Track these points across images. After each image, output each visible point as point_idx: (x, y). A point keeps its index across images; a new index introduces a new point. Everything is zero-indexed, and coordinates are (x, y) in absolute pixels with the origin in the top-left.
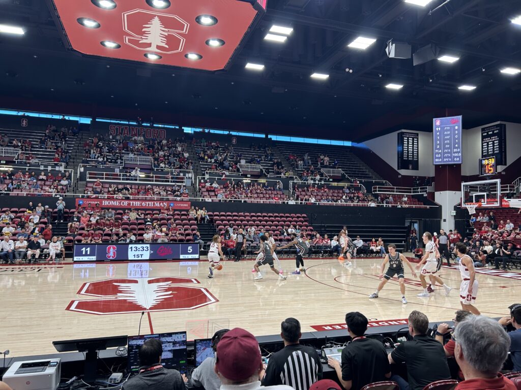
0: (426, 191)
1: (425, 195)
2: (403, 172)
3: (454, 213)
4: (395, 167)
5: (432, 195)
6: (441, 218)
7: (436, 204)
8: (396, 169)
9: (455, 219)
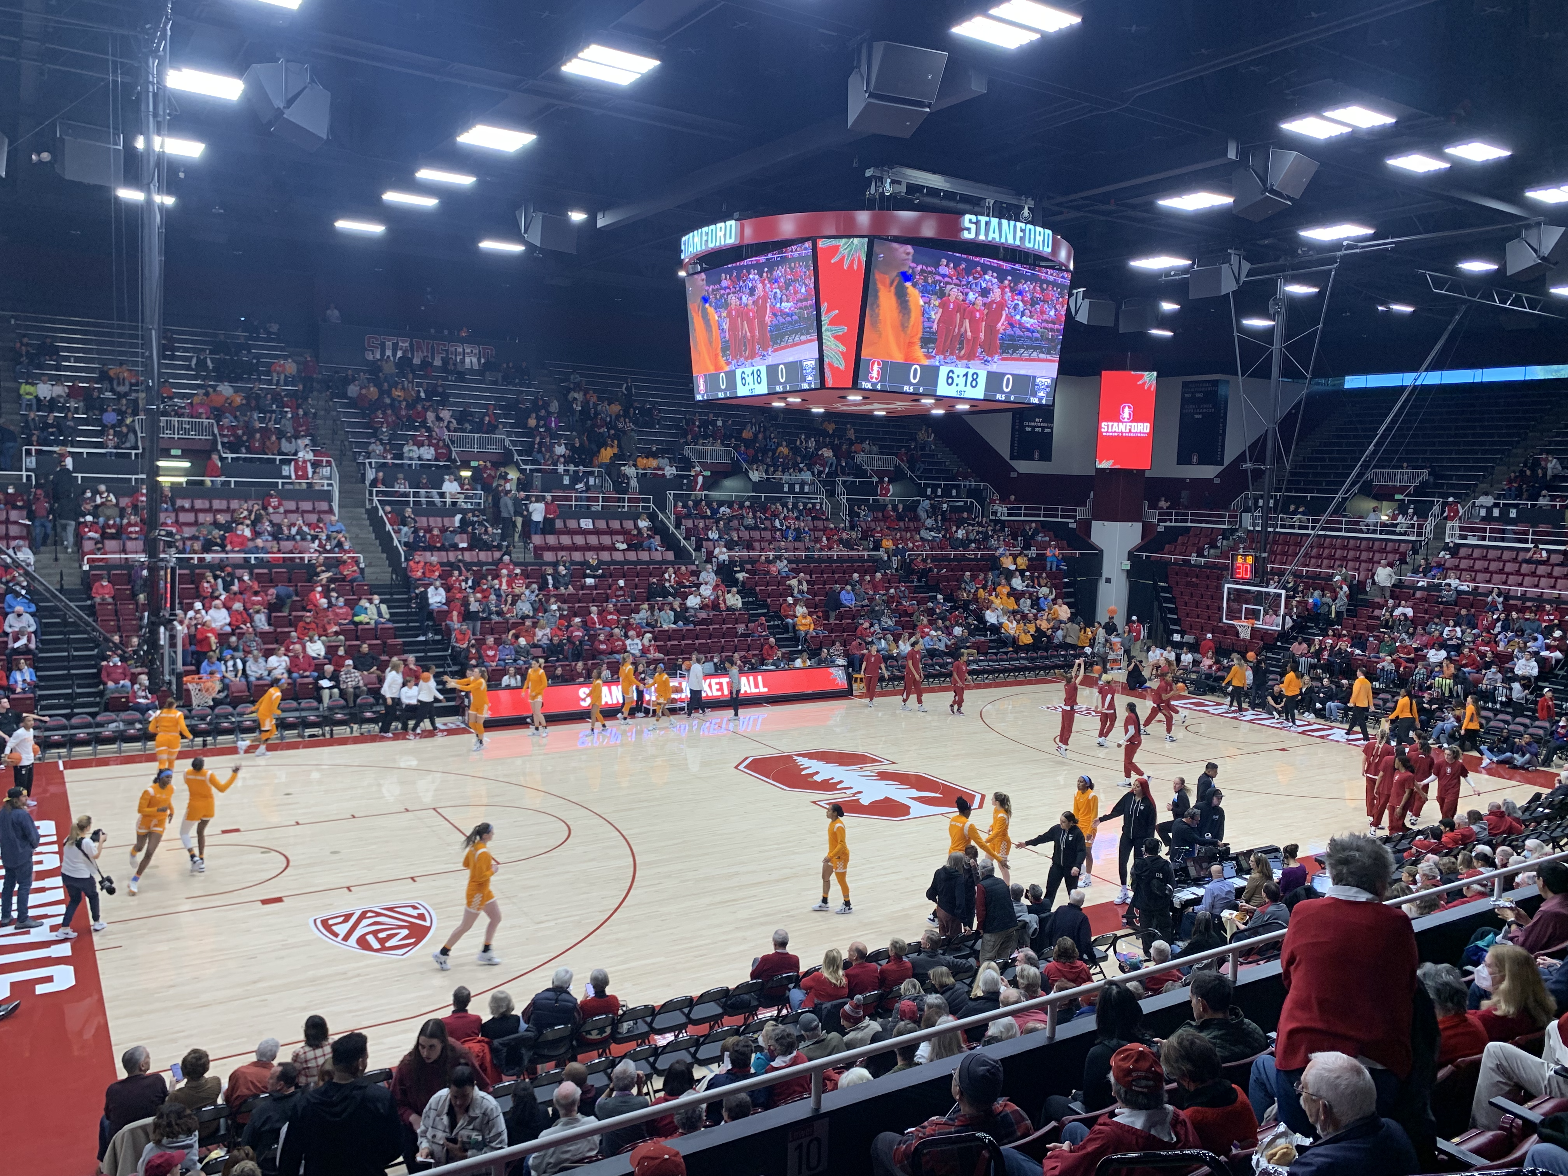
0: (1074, 517)
1: (1073, 525)
2: (1024, 467)
3: (1127, 565)
4: (1005, 453)
5: (1086, 527)
6: (1100, 575)
7: (1093, 547)
8: (1007, 457)
9: (1128, 577)
